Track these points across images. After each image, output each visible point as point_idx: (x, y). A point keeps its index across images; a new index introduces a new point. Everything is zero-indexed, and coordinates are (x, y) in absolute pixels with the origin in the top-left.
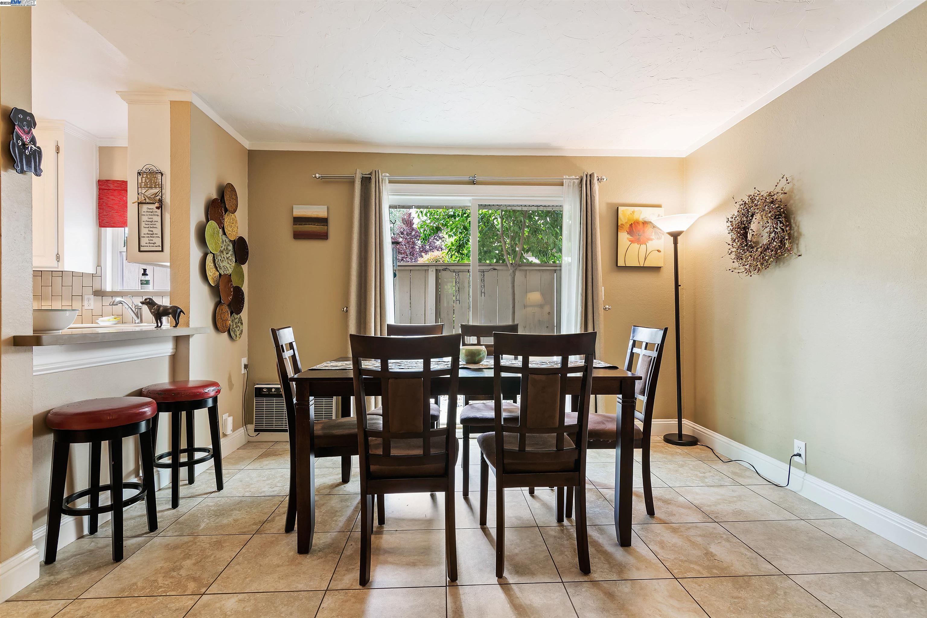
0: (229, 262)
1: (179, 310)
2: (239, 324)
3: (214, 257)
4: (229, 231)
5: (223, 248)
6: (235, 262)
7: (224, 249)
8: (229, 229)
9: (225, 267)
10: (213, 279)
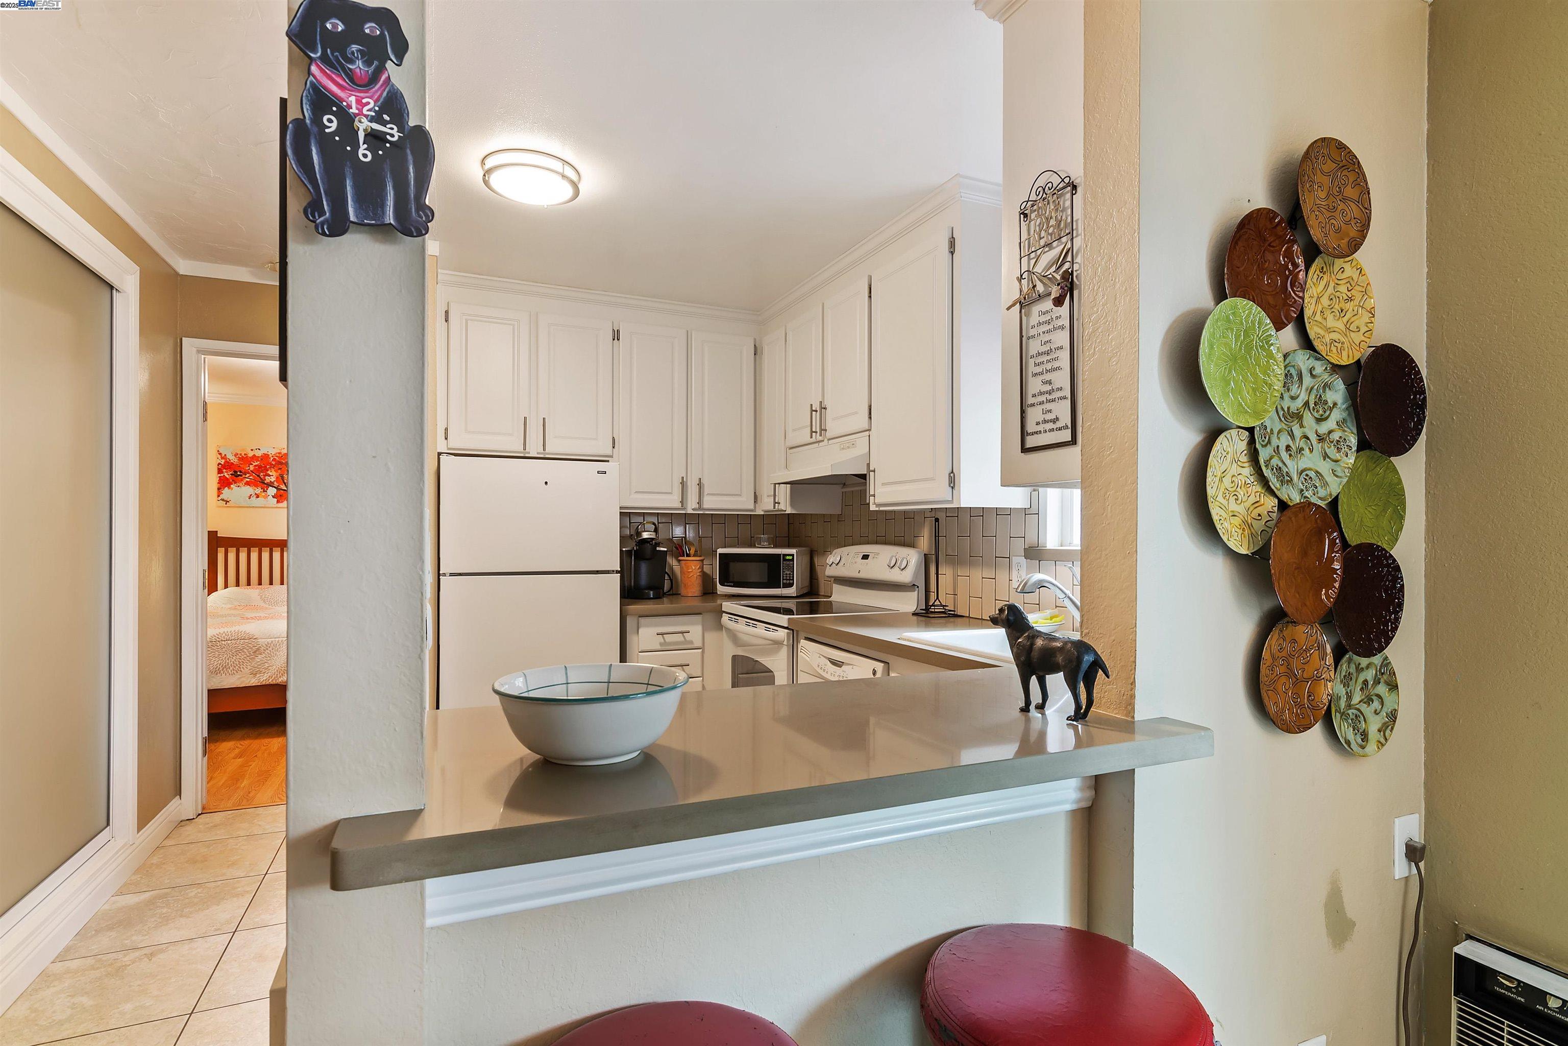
0: (1332, 452)
1: (1088, 659)
2: (1382, 689)
3: (1252, 441)
4: (1329, 330)
5: (1299, 403)
6: (1358, 451)
7: (1307, 404)
8: (1331, 322)
9: (1312, 474)
10: (1250, 526)
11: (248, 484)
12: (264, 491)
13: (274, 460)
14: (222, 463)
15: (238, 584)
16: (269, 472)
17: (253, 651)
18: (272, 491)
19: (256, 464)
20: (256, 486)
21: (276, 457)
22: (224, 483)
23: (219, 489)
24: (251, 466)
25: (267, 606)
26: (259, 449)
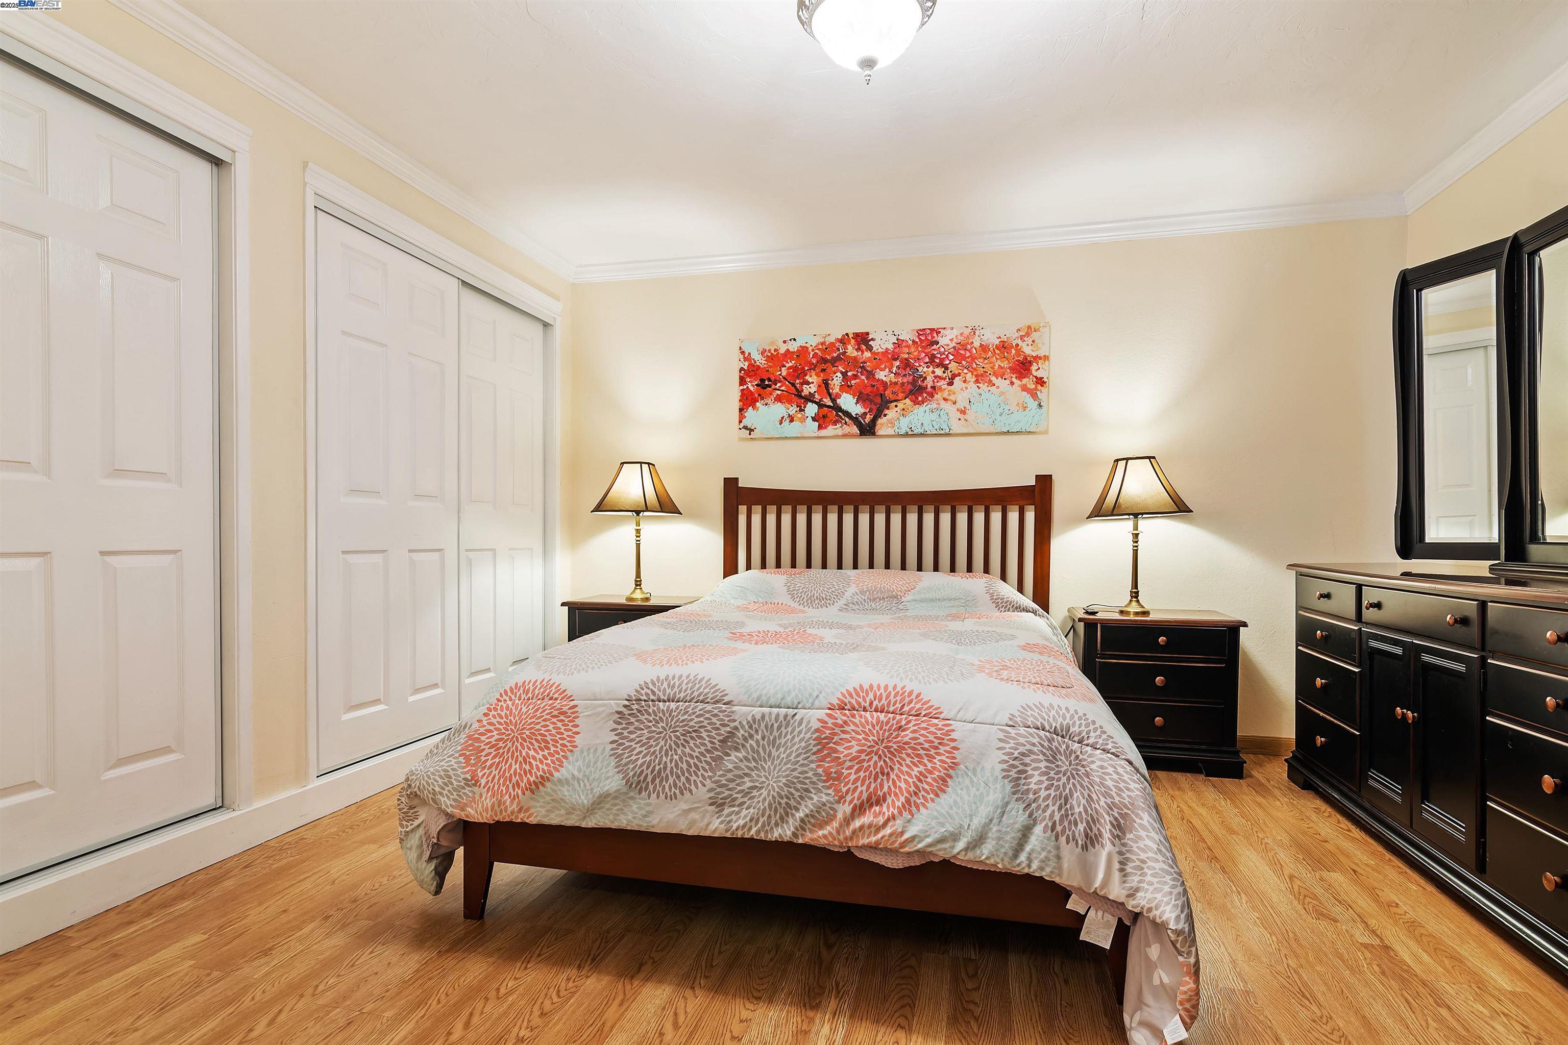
11: (779, 399)
12: (801, 410)
13: (815, 355)
14: (745, 368)
15: (764, 566)
16: (807, 378)
17: (721, 738)
18: (812, 409)
19: (790, 364)
20: (790, 402)
21: (817, 351)
22: (748, 401)
23: (741, 410)
24: (783, 369)
25: (796, 605)
26: (795, 340)
